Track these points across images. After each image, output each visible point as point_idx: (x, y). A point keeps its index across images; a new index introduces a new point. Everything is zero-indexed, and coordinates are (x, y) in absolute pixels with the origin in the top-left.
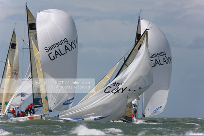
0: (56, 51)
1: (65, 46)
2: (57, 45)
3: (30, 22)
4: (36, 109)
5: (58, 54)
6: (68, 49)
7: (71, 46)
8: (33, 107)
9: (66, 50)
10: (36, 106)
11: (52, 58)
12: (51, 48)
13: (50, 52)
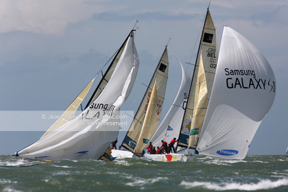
0: (237, 79)
1: (251, 79)
2: (242, 72)
3: (206, 31)
4: (179, 148)
5: (239, 84)
6: (253, 84)
7: (258, 83)
8: (176, 143)
9: (250, 84)
10: (181, 144)
11: (230, 86)
12: (233, 72)
13: (230, 76)
